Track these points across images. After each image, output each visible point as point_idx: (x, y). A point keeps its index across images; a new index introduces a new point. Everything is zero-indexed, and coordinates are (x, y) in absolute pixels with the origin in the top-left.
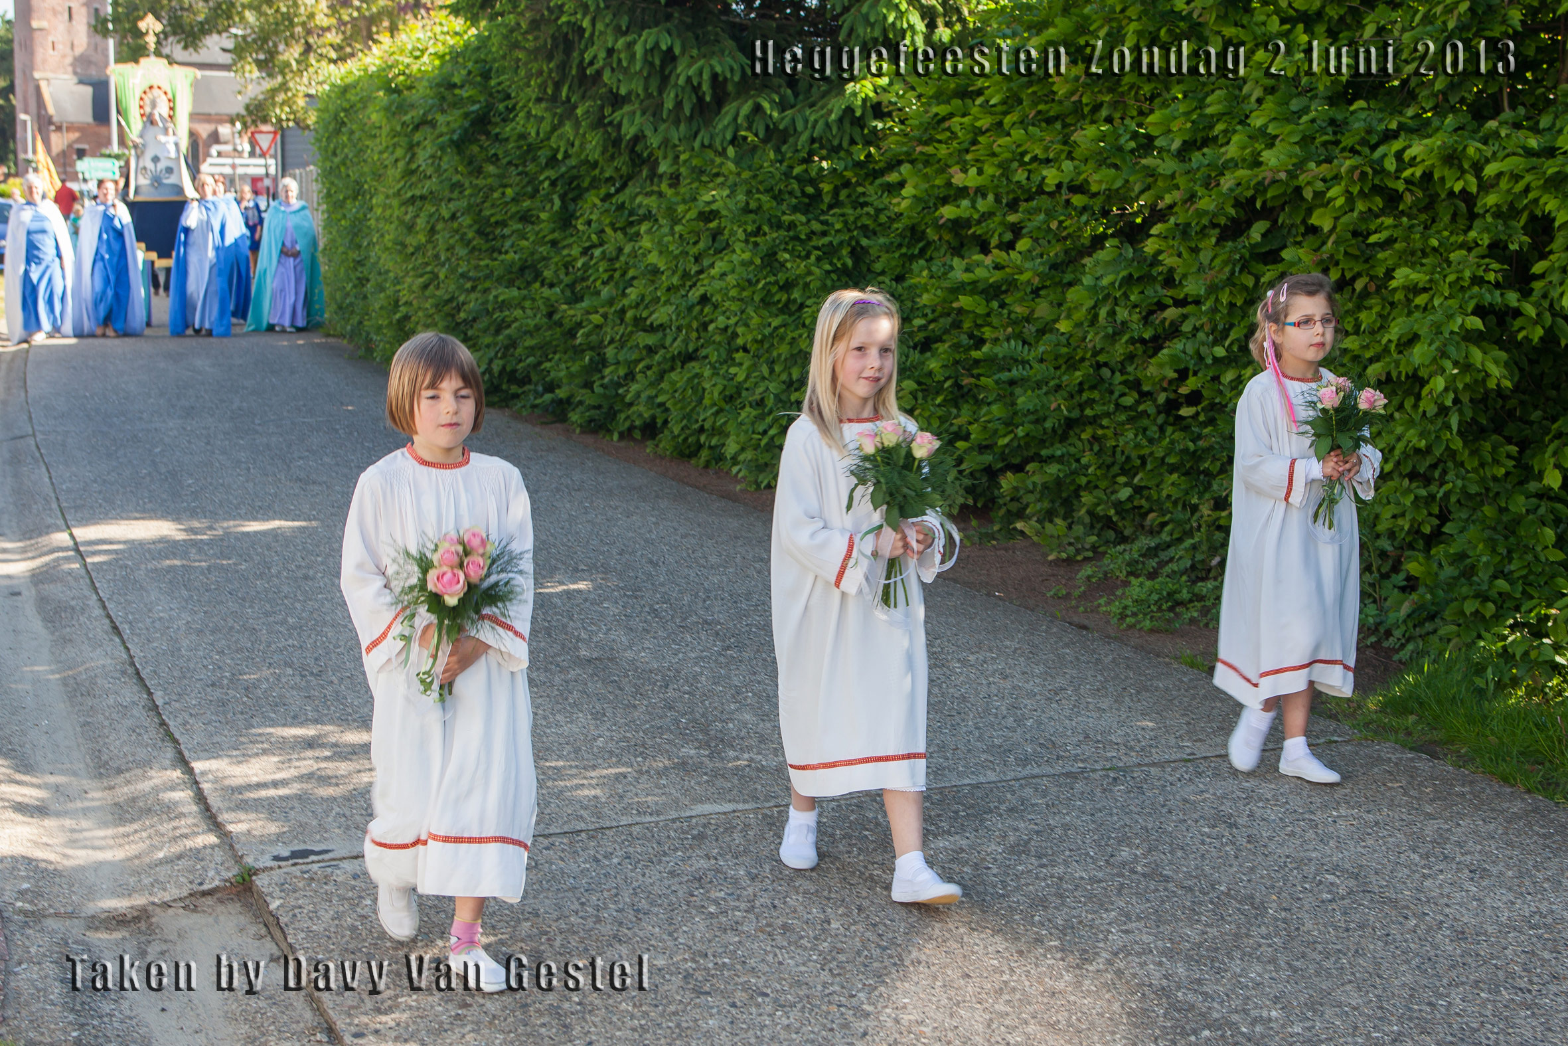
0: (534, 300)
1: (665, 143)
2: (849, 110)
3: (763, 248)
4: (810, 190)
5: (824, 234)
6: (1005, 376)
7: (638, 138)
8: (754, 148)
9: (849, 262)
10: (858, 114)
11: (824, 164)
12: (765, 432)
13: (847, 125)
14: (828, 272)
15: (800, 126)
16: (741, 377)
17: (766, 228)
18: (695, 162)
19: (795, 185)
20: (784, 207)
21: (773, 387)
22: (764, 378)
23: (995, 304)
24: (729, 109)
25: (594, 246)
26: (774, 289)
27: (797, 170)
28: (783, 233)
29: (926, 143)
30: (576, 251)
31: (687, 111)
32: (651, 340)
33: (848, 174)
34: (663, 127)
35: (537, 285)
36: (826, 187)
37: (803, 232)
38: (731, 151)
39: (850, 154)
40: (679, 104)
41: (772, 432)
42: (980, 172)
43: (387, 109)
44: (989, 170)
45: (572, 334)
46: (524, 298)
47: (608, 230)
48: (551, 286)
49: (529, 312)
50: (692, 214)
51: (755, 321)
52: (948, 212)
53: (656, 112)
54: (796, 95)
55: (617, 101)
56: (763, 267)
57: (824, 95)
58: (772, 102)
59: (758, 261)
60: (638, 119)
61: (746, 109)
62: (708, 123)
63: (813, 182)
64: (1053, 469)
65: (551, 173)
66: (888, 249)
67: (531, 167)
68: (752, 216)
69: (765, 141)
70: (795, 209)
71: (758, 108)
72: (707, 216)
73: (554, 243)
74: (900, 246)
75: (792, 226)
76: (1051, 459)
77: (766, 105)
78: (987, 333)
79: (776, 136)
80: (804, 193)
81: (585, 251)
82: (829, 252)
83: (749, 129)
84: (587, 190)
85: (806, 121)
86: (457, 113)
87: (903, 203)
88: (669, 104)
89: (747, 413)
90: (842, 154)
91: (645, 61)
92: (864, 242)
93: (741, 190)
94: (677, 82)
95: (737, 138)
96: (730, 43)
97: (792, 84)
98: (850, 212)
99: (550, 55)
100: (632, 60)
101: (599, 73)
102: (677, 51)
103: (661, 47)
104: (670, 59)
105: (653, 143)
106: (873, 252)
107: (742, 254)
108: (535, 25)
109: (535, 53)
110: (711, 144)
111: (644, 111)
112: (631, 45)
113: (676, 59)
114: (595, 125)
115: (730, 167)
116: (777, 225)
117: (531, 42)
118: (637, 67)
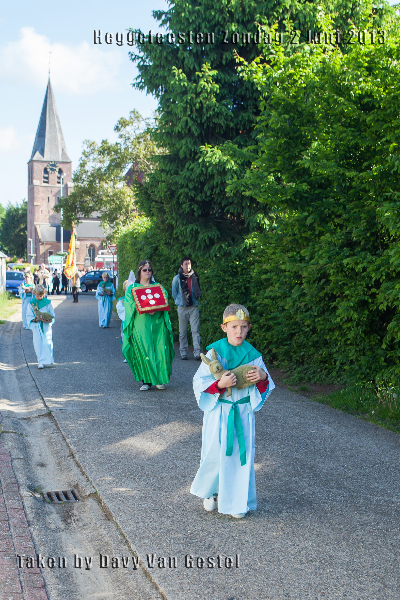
1: (197, 256)
2: (246, 247)
3: (220, 287)
4: (235, 270)
5: (238, 283)
6: (276, 321)
7: (190, 255)
8: (221, 259)
9: (244, 291)
10: (248, 248)
11: (237, 263)
13: (246, 252)
14: (237, 294)
15: (232, 252)
17: (221, 281)
18: (205, 261)
19: (230, 269)
20: (227, 275)
23: (274, 302)
24: (213, 248)
26: (223, 299)
27: (230, 264)
28: (226, 283)
29: (260, 257)
31: (202, 247)
33: (244, 265)
34: (196, 252)
36: (239, 269)
37: (231, 282)
38: (214, 259)
39: (246, 260)
40: (200, 246)
42: (271, 265)
43: (132, 244)
44: (273, 265)
51: (218, 307)
52: (264, 277)
53: (194, 247)
54: (234, 243)
55: (186, 244)
56: (220, 292)
57: (240, 243)
58: (225, 245)
59: (219, 290)
60: (189, 250)
61: (218, 246)
62: (209, 251)
63: (236, 268)
64: (286, 347)
66: (254, 287)
68: (218, 278)
69: (223, 256)
70: (231, 275)
71: (221, 247)
72: (207, 278)
74: (257, 286)
75: (228, 280)
76: (286, 345)
77: (223, 246)
78: (272, 310)
79: (227, 254)
80: (233, 271)
82: (238, 288)
83: (219, 252)
85: (235, 250)
86: (149, 247)
87: (254, 274)
88: (198, 246)
90: (243, 260)
91: (190, 233)
92: (248, 285)
93: (216, 270)
94: (199, 239)
95: (216, 255)
96: (215, 228)
97: (233, 239)
98: (245, 276)
99: (167, 231)
100: (187, 233)
101: (178, 236)
102: (199, 230)
103: (194, 229)
104: (197, 232)
105: (193, 256)
106: (251, 288)
107: (215, 289)
108: (163, 222)
109: (163, 230)
110: (209, 257)
111: (191, 248)
112: (186, 229)
113: (199, 233)
114: (179, 251)
115: (213, 263)
116: (224, 280)
117: (162, 227)
118: (188, 235)
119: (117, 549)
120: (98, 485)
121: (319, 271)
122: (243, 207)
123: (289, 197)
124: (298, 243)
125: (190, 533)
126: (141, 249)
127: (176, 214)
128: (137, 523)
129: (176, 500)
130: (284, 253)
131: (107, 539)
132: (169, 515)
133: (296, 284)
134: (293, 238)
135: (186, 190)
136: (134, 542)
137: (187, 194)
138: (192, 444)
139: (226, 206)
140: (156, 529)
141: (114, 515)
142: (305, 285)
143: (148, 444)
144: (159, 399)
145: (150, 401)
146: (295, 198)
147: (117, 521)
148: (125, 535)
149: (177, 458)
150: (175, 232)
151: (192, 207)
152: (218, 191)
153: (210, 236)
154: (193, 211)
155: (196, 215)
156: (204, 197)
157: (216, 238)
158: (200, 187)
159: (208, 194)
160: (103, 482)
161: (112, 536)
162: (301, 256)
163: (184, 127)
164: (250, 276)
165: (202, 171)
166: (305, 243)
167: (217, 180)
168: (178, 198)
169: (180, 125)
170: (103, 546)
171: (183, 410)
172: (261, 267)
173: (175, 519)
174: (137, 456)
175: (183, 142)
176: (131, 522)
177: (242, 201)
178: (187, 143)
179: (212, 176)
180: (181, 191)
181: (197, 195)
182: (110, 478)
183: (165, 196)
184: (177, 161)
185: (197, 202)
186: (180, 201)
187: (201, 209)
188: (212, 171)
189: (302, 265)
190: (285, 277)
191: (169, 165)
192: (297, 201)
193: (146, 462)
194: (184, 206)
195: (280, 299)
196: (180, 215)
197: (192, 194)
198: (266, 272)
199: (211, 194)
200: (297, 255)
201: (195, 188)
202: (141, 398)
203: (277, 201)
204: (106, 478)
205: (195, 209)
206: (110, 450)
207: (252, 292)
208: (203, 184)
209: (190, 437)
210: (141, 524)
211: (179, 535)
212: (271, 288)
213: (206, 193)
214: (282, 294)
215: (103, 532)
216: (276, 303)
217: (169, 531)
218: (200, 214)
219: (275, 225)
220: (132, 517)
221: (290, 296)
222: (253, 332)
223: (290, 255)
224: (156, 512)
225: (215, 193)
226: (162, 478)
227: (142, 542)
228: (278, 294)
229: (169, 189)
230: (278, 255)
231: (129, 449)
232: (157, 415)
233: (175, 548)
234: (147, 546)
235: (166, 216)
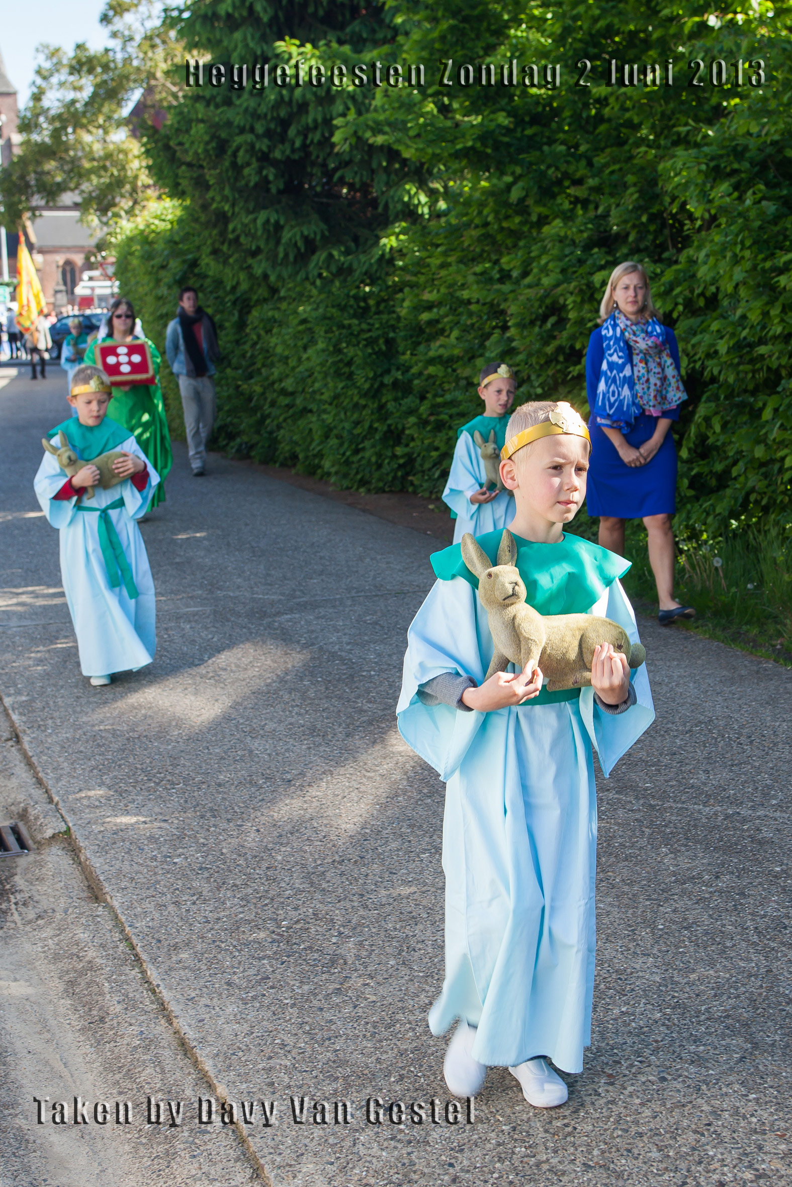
0: (227, 379)
1: (280, 277)
2: (383, 255)
3: (334, 340)
4: (362, 304)
5: (370, 330)
6: (454, 411)
7: (266, 276)
8: (332, 281)
9: (384, 348)
10: (387, 256)
11: (367, 289)
12: (344, 454)
13: (384, 265)
14: (370, 355)
15: (355, 266)
16: (330, 421)
17: (334, 329)
18: (298, 289)
19: (352, 302)
20: (346, 315)
21: (347, 425)
22: (342, 421)
23: (450, 370)
24: (315, 258)
26: (341, 365)
27: (353, 293)
28: (344, 331)
29: (416, 275)
31: (291, 258)
32: (287, 401)
33: (383, 294)
34: (278, 269)
36: (371, 302)
37: (356, 329)
38: (318, 282)
39: (385, 281)
40: (286, 255)
41: (348, 453)
42: (438, 291)
43: (142, 257)
44: (443, 290)
45: (250, 399)
48: (236, 368)
50: (296, 322)
51: (331, 385)
52: (425, 316)
53: (273, 258)
54: (357, 245)
55: (255, 253)
56: (333, 352)
57: (371, 246)
58: (340, 251)
59: (331, 349)
60: (263, 265)
61: (324, 255)
62: (306, 265)
63: (365, 299)
66: (405, 339)
68: (327, 322)
69: (335, 276)
70: (355, 316)
71: (331, 256)
72: (304, 321)
73: (236, 342)
74: (411, 337)
75: (350, 326)
77: (335, 253)
78: (446, 386)
79: (344, 272)
80: (359, 307)
82: (371, 342)
83: (328, 268)
84: (255, 306)
85: (359, 262)
86: (179, 260)
87: (403, 311)
88: (281, 255)
89: (333, 442)
90: (380, 282)
91: (264, 229)
92: (391, 335)
93: (322, 306)
94: (284, 241)
95: (320, 275)
96: (315, 216)
97: (356, 239)
98: (385, 317)
99: (215, 226)
100: (256, 230)
101: (238, 238)
102: (282, 222)
103: (272, 221)
104: (278, 227)
105: (272, 278)
106: (399, 340)
107: (321, 345)
108: (205, 207)
109: (207, 225)
110: (307, 278)
111: (267, 259)
112: (255, 220)
113: (282, 227)
114: (241, 268)
115: (315, 292)
116: (341, 326)
117: (203, 218)
118: (259, 233)
119: (116, 981)
120: (72, 811)
121: (542, 300)
122: (373, 172)
123: (470, 144)
124: (494, 243)
125: (289, 928)
126: (163, 267)
127: (232, 189)
128: (161, 907)
129: (251, 840)
130: (465, 264)
131: (91, 954)
132: (238, 883)
133: (494, 328)
134: (483, 231)
135: (249, 137)
136: (154, 960)
137: (252, 146)
138: (286, 697)
139: (335, 170)
140: (208, 922)
141: (107, 888)
142: (512, 332)
143: (187, 701)
144: (211, 592)
145: (192, 598)
146: (484, 145)
147: (116, 904)
148: (135, 941)
149: (253, 733)
150: (231, 227)
151: (264, 172)
152: (317, 137)
153: (306, 233)
154: (266, 181)
155: (274, 190)
156: (288, 152)
157: (318, 237)
158: (279, 130)
159: (298, 144)
160: (85, 802)
161: (103, 946)
162: (501, 270)
164: (394, 316)
165: (282, 96)
166: (509, 242)
167: (314, 114)
168: (235, 155)
170: (82, 973)
171: (264, 615)
172: (417, 295)
173: (250, 891)
174: (162, 733)
175: (238, 35)
176: (149, 906)
177: (370, 157)
178: (245, 37)
179: (303, 107)
180: (239, 140)
181: (275, 147)
182: (100, 792)
183: (206, 151)
185: (275, 163)
186: (240, 161)
187: (283, 176)
188: (304, 95)
189: (506, 287)
190: (471, 314)
192: (489, 151)
193: (182, 746)
194: (246, 171)
195: (460, 363)
196: (240, 191)
197: (263, 145)
198: (429, 307)
199: (304, 146)
200: (492, 268)
201: (268, 133)
202: (172, 592)
203: (446, 154)
204: (91, 793)
205: (271, 178)
206: (102, 722)
207: (400, 349)
208: (285, 124)
209: (282, 680)
210: (171, 908)
211: (262, 935)
212: (442, 340)
213: (293, 143)
214: (466, 352)
215: (83, 936)
216: (454, 370)
217: (237, 925)
218: (281, 186)
219: (442, 205)
220: (151, 892)
221: (482, 355)
222: (407, 432)
223: (478, 269)
224: (206, 874)
225: (312, 142)
226: (220, 785)
227: (174, 958)
228: (456, 352)
229: (213, 137)
230: (453, 269)
231: (145, 716)
232: (207, 628)
233: (251, 972)
234: (185, 968)
235: (210, 194)
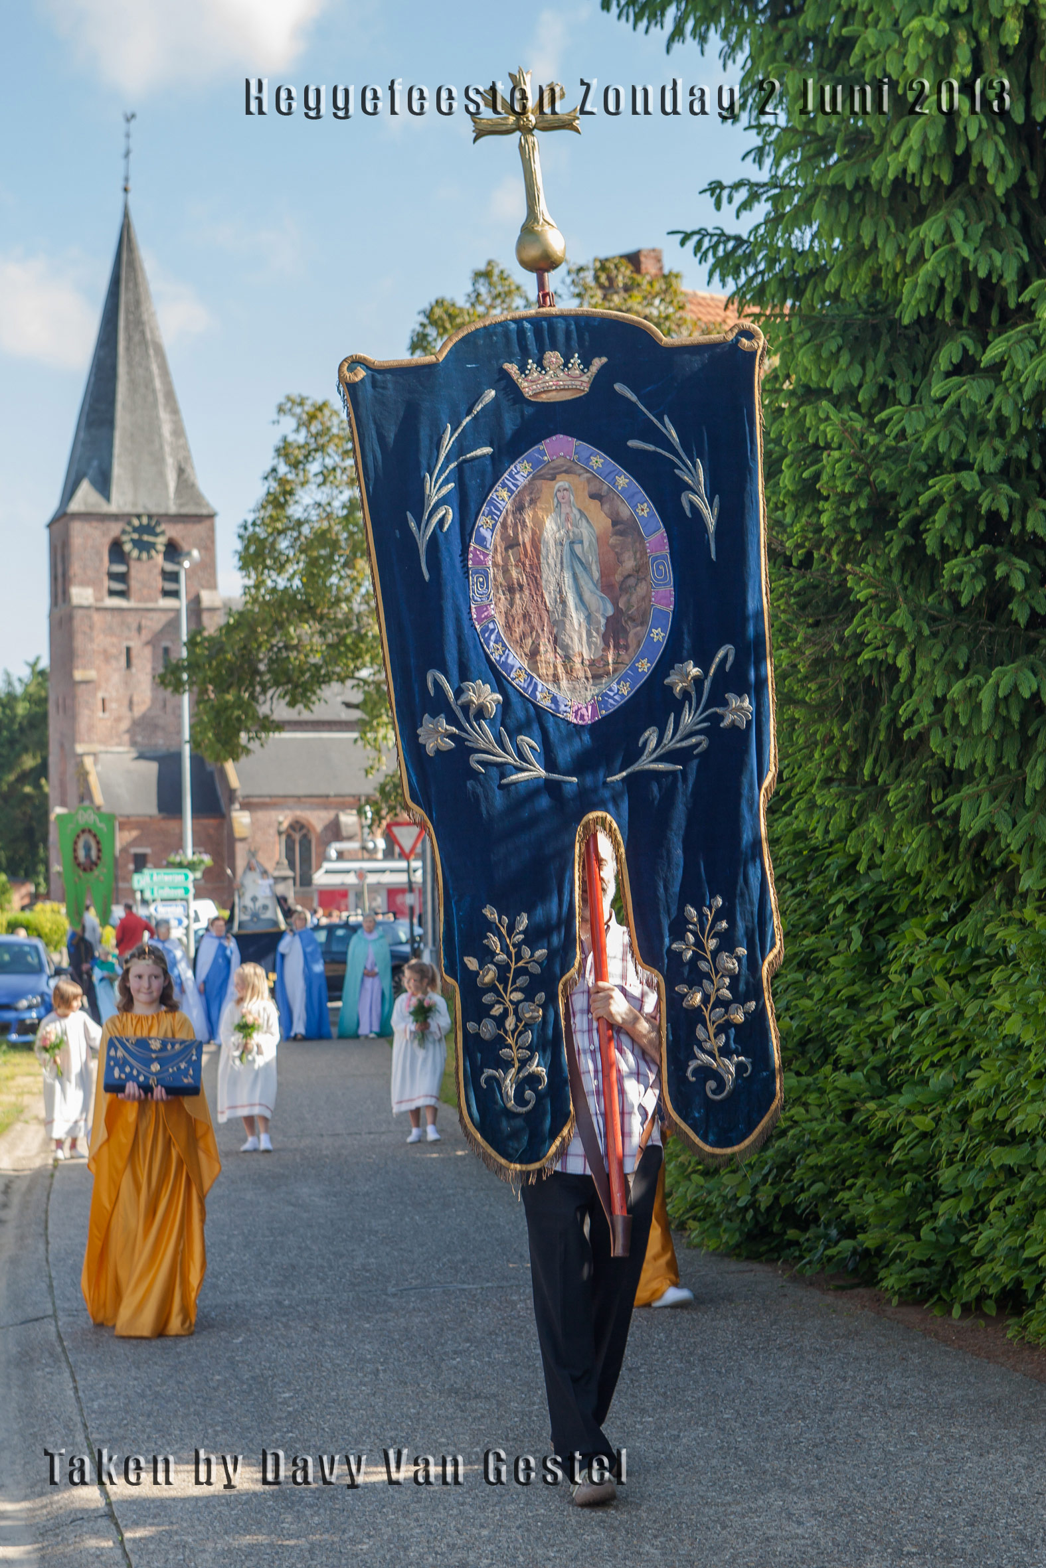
0: (822, 1091)
25: (917, 1006)
30: (888, 1015)
32: (1012, 1157)
34: (1026, 818)
35: (828, 1068)
45: (883, 1145)
46: (807, 1090)
47: (940, 981)
48: (850, 1069)
49: (816, 1112)
53: (1014, 794)
55: (951, 779)
60: (984, 808)
65: (847, 893)
67: (815, 884)
73: (853, 1002)
81: (902, 1017)
84: (905, 917)
88: (1035, 782)
91: (996, 716)
100: (974, 715)
101: (922, 737)
103: (1025, 693)
104: (1033, 711)
108: (820, 665)
109: (820, 711)
111: (994, 793)
112: (973, 692)
118: (983, 725)
127: (913, 614)
135: (969, 479)
137: (971, 503)
151: (999, 571)
155: (1021, 615)
163: (933, 149)
168: (916, 528)
169: (914, 139)
175: (929, 230)
178: (948, 235)
180: (942, 484)
181: (1027, 506)
183: (842, 521)
184: (886, 341)
185: (1028, 548)
186: (931, 543)
191: (844, 359)
194: (950, 569)
196: (935, 619)
197: (997, 500)
201: (1012, 471)
205: (1016, 584)
229: (863, 482)
235: (854, 628)
